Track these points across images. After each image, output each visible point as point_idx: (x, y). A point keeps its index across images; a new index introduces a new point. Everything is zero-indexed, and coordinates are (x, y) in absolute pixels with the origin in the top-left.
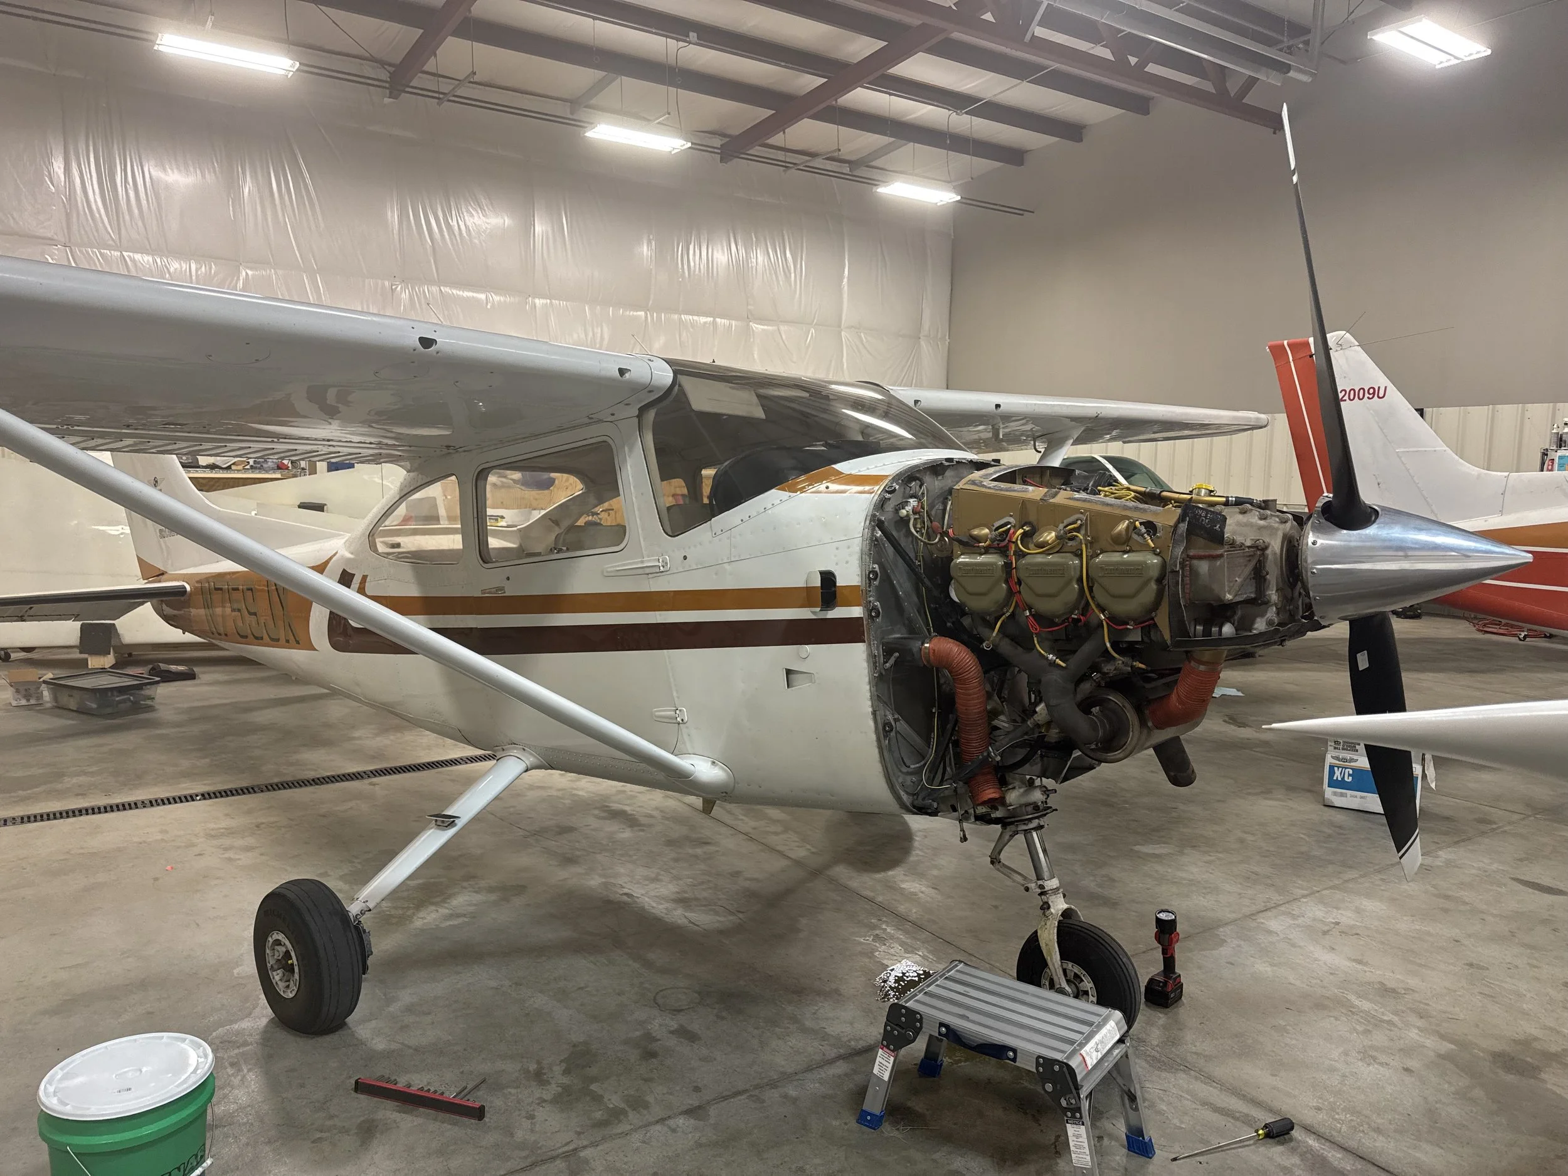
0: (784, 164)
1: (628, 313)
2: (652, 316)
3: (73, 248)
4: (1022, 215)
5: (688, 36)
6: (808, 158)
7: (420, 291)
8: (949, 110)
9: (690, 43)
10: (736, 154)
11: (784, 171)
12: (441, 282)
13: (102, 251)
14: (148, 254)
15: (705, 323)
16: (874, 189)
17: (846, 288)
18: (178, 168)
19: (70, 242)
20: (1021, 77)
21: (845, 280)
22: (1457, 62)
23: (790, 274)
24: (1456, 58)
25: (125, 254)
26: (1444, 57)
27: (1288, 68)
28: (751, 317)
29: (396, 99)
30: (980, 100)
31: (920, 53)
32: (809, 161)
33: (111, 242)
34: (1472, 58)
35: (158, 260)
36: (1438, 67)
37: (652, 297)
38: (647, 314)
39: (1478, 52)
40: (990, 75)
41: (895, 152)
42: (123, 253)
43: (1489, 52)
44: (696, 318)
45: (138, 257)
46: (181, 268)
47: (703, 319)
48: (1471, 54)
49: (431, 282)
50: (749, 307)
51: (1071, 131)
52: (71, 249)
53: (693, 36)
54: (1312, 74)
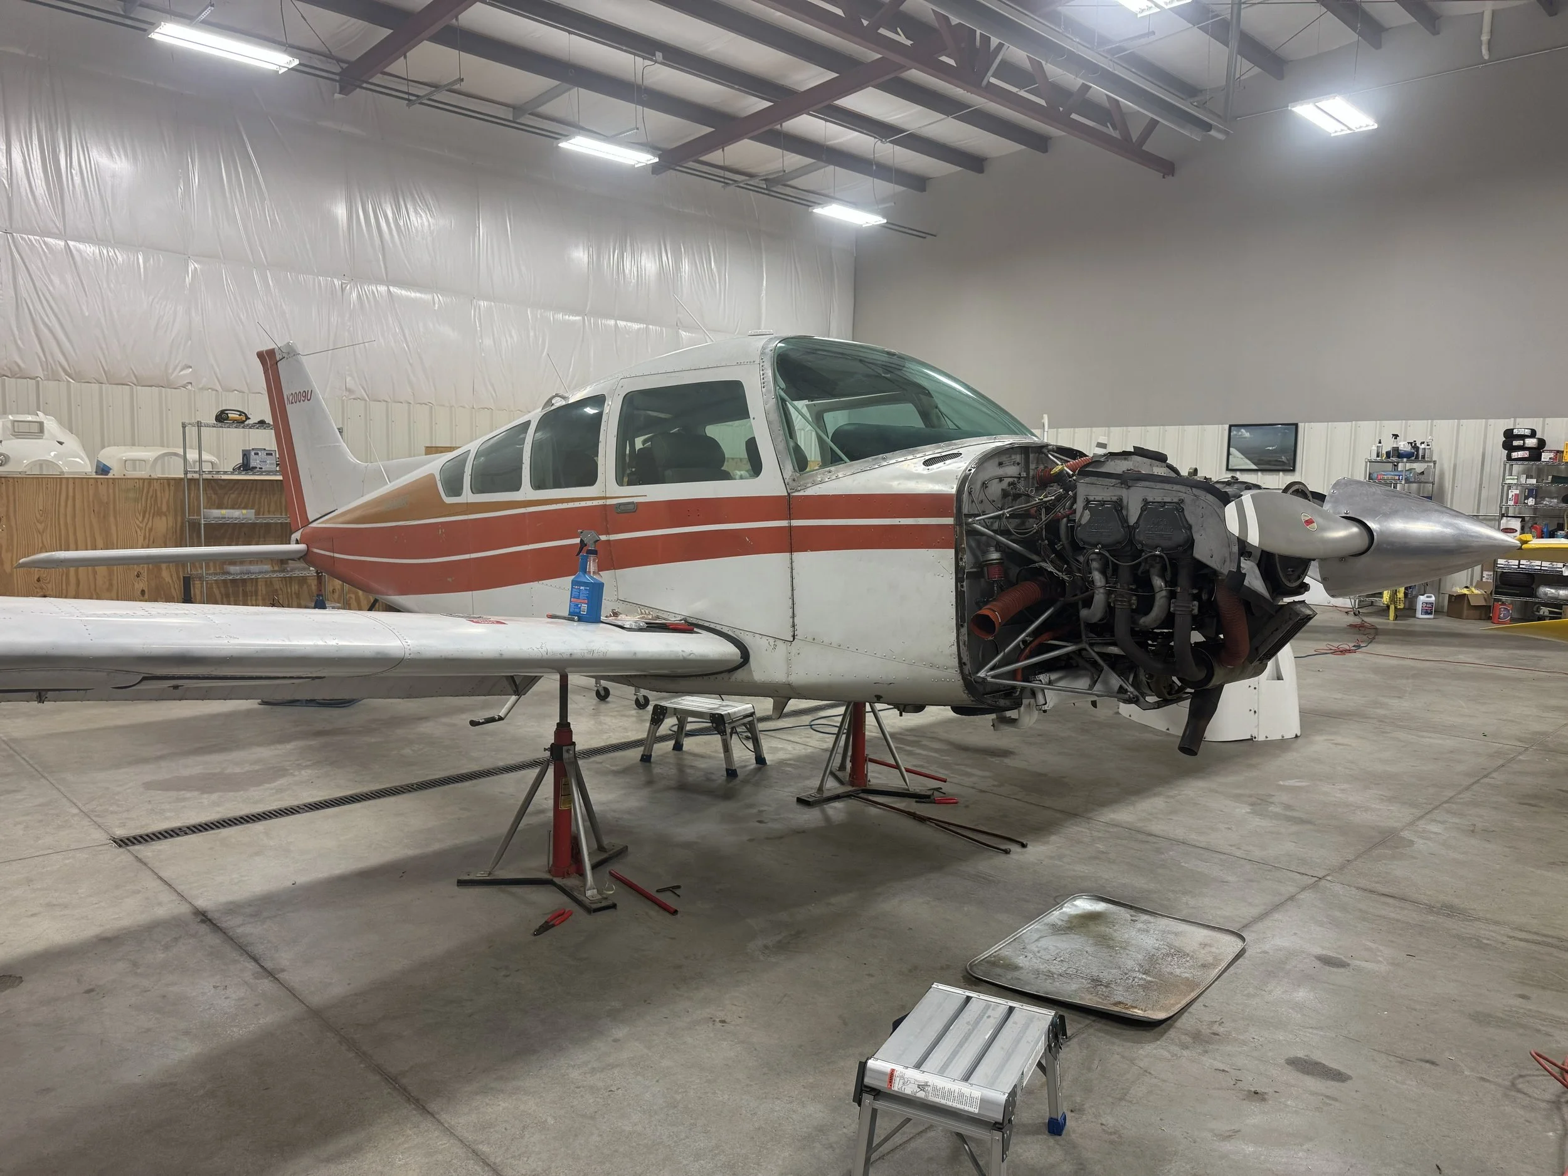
0: (723, 180)
1: (567, 317)
2: (589, 321)
3: (14, 234)
4: (925, 238)
5: (654, 55)
6: (747, 178)
7: (369, 291)
8: (875, 138)
9: (656, 62)
10: (673, 166)
11: (723, 186)
12: (389, 282)
13: (46, 239)
14: (94, 244)
15: (639, 329)
16: (810, 209)
17: (764, 299)
18: (126, 155)
19: (11, 227)
20: (947, 113)
21: (764, 292)
22: (1349, 132)
23: (715, 284)
24: (1349, 129)
25: (71, 243)
26: (1340, 127)
27: (1209, 127)
28: (679, 325)
29: (346, 95)
30: (903, 131)
31: (870, 89)
32: (748, 180)
33: (55, 230)
34: (1362, 130)
35: (105, 252)
36: (1333, 135)
37: (589, 303)
38: (584, 319)
39: (1367, 126)
40: (917, 108)
41: (815, 173)
42: (68, 242)
43: (1376, 126)
44: (629, 324)
45: (81, 246)
46: (129, 259)
47: (636, 326)
48: (1361, 127)
49: (379, 281)
50: (678, 315)
51: (974, 162)
52: (13, 236)
53: (659, 55)
54: (1226, 133)
